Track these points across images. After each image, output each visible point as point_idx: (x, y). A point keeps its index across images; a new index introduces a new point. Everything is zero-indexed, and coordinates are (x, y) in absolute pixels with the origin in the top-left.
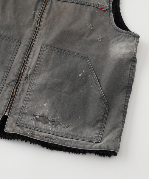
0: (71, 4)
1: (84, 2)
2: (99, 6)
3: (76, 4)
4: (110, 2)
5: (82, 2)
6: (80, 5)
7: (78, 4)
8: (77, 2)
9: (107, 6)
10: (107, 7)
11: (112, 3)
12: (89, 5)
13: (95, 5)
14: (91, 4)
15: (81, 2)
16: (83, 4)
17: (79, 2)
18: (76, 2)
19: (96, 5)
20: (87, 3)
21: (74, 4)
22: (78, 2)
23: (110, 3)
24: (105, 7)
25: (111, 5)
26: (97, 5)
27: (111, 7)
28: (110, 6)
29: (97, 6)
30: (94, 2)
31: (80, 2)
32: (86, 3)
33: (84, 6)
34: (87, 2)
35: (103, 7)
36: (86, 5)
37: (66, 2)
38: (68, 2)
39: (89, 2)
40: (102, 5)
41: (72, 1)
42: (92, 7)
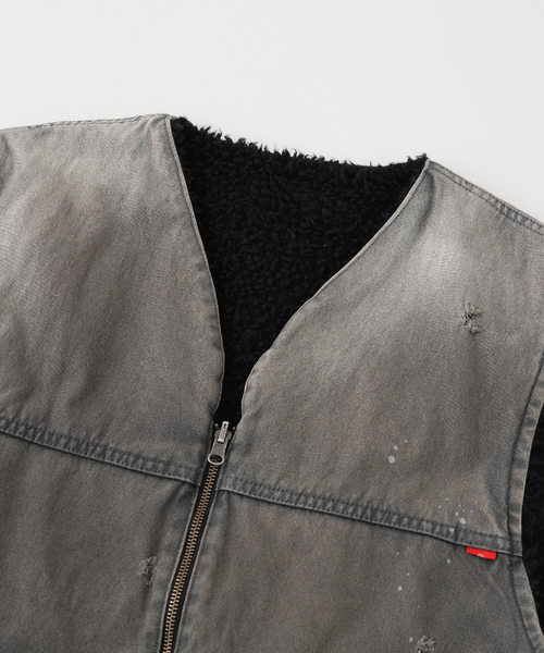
0: (325, 523)
1: (388, 513)
2: (461, 535)
3: (348, 525)
4: (513, 514)
5: (379, 515)
6: (367, 529)
7: (358, 525)
8: (355, 510)
9: (500, 534)
10: (500, 542)
11: (519, 516)
12: (410, 532)
13: (441, 532)
14: (419, 525)
15: (374, 511)
16: (382, 526)
17: (363, 513)
18: (351, 510)
19: (445, 530)
20: (400, 521)
21: (341, 525)
22: (360, 511)
23: (510, 519)
24: (488, 539)
25: (518, 529)
26: (452, 530)
27: (520, 540)
28: (510, 533)
29: (448, 532)
30: (435, 511)
31: (369, 512)
32: (395, 518)
33: (389, 532)
34: (402, 512)
35: (480, 538)
36: (396, 529)
37: (298, 511)
38: (311, 511)
39: (412, 515)
40: (475, 533)
41: (330, 505)
42: (426, 538)
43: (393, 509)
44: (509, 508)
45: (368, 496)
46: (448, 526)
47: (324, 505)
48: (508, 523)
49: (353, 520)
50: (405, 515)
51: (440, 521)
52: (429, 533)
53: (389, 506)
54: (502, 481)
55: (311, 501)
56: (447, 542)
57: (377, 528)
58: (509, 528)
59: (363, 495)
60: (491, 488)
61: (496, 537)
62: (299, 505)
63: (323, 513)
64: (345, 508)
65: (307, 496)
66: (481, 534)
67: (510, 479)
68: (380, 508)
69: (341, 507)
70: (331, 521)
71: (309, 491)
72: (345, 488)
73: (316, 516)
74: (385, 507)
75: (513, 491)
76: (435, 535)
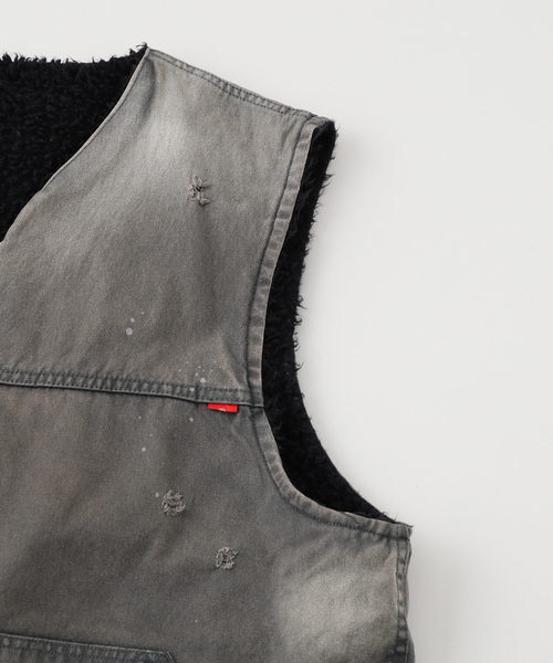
0: (65, 397)
1: (128, 381)
2: (201, 393)
3: (89, 397)
4: (252, 368)
5: (119, 384)
6: (107, 398)
7: (99, 396)
8: (94, 383)
9: (240, 387)
10: (240, 395)
11: (259, 370)
12: (151, 396)
13: (181, 392)
14: (159, 389)
15: (114, 381)
16: (123, 393)
17: (103, 384)
18: (90, 382)
19: (185, 390)
20: (140, 387)
21: (81, 397)
22: (99, 382)
23: (250, 374)
24: (228, 394)
25: (258, 382)
26: (192, 390)
27: (260, 391)
28: (250, 386)
29: (189, 392)
30: (175, 374)
31: (109, 382)
32: (135, 385)
33: (130, 398)
34: (142, 378)
35: (220, 393)
36: (137, 395)
37: (38, 390)
38: (51, 388)
39: (152, 380)
40: (215, 389)
41: (69, 380)
42: (167, 400)
43: (133, 377)
44: (248, 363)
45: (107, 368)
46: (189, 387)
47: (64, 381)
48: (248, 377)
49: (94, 391)
50: (145, 381)
51: (179, 382)
52: (169, 395)
53: (129, 375)
54: (241, 338)
55: (50, 379)
56: (189, 401)
57: (118, 396)
58: (248, 382)
59: (102, 368)
60: (229, 348)
61: (236, 390)
62: (38, 384)
63: (63, 389)
64: (84, 382)
65: (46, 375)
66: (221, 390)
67: (247, 337)
68: (120, 377)
69: (80, 381)
70: (71, 395)
71: (48, 370)
72: (84, 363)
73: (56, 392)
74: (125, 376)
75: (251, 347)
76: (175, 396)
